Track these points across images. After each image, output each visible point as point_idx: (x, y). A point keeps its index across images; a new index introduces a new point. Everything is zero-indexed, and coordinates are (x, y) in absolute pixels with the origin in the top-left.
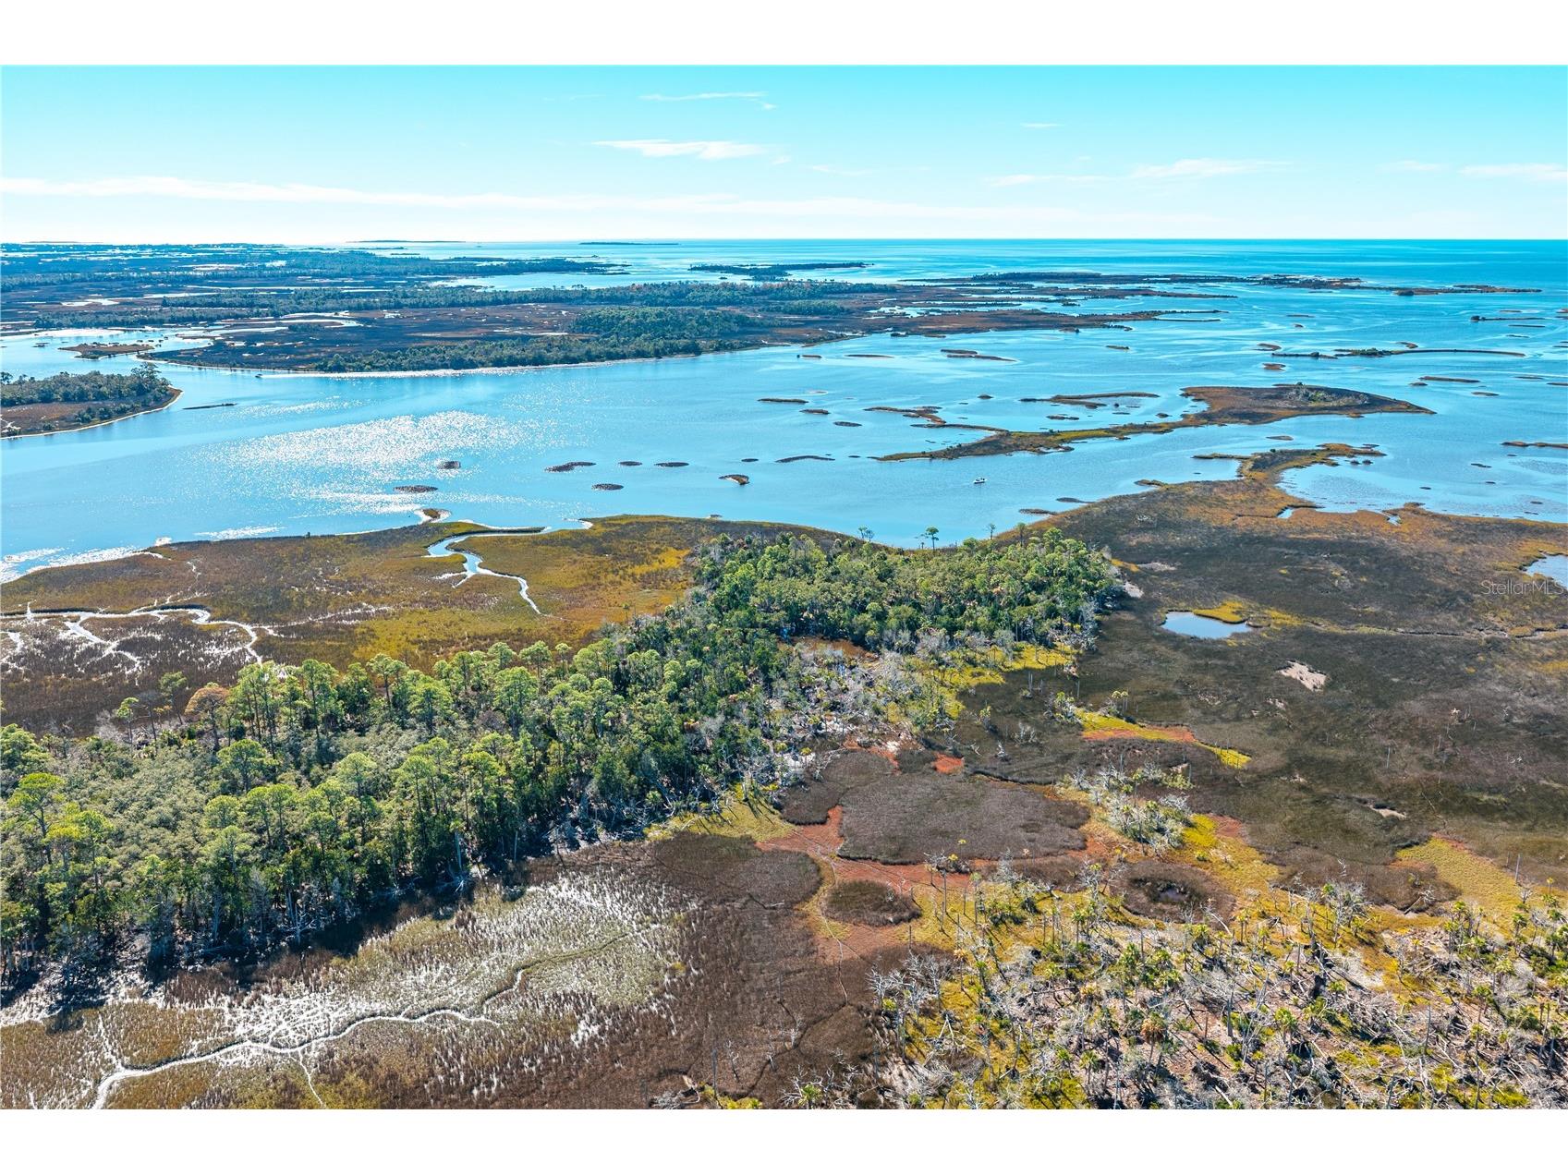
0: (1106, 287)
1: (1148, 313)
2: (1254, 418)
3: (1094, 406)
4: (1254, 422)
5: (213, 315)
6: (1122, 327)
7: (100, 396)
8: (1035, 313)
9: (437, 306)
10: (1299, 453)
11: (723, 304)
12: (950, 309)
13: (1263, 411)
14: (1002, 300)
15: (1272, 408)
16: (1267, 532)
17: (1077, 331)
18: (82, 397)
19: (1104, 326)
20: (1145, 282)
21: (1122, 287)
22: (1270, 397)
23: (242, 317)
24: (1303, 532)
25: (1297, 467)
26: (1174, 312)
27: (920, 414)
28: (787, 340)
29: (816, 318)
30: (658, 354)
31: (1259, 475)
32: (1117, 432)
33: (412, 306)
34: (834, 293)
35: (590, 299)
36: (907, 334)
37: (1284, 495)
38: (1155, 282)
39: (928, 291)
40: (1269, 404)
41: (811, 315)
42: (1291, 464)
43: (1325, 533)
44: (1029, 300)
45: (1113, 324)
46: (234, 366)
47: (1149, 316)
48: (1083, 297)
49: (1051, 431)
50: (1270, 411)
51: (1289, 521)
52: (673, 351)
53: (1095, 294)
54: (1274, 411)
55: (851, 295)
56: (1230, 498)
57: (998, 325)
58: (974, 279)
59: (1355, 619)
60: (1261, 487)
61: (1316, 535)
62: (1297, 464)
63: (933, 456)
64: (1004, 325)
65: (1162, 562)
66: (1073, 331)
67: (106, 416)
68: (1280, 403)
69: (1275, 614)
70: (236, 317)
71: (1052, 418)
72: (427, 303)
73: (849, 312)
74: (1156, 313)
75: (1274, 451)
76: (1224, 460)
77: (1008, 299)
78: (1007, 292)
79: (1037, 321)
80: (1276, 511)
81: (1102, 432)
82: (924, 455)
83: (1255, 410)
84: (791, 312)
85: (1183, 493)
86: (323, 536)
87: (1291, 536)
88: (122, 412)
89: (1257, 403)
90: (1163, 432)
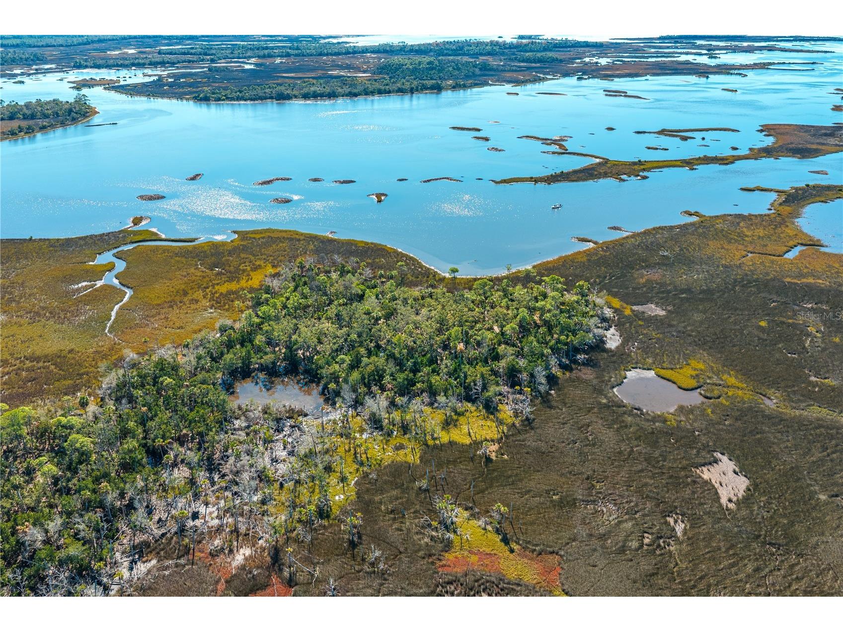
0: (745, 44)
1: (764, 64)
2: (803, 153)
3: (685, 139)
4: (803, 157)
5: (175, 61)
6: (740, 74)
7: (46, 116)
8: (687, 63)
9: (311, 55)
10: (829, 188)
11: (485, 55)
12: (629, 60)
13: (814, 147)
14: (669, 53)
15: (823, 144)
16: (767, 274)
17: (707, 77)
18: (33, 117)
19: (728, 74)
20: (774, 41)
21: (757, 44)
22: (826, 135)
23: (193, 62)
24: (801, 275)
25: (822, 201)
26: (784, 63)
27: (555, 142)
28: (505, 81)
29: (538, 65)
30: (412, 91)
31: (787, 209)
32: (690, 163)
33: (296, 55)
34: (559, 47)
35: (404, 51)
36: (589, 78)
37: (799, 232)
38: (781, 41)
39: (624, 47)
40: (822, 141)
41: (535, 63)
42: (818, 199)
43: (819, 278)
44: (687, 54)
45: (736, 72)
46: (149, 95)
47: (764, 66)
48: (725, 52)
49: (640, 161)
50: (820, 147)
51: (791, 262)
52: (423, 89)
53: (735, 50)
54: (823, 147)
55: (572, 49)
56: (749, 234)
57: (654, 71)
58: (660, 38)
59: (811, 396)
60: (783, 223)
61: (811, 280)
62: (823, 199)
63: (536, 180)
64: (659, 72)
65: (657, 304)
66: (704, 76)
67: (30, 131)
68: (832, 141)
69: (732, 381)
70: (189, 61)
71: (649, 148)
72: (305, 54)
73: (561, 61)
74: (770, 64)
75: (808, 186)
76: (763, 193)
77: (674, 53)
78: (677, 48)
79: (683, 69)
80: (785, 249)
81: (679, 163)
82: (531, 179)
83: (809, 146)
84: (523, 61)
85: (713, 226)
86: (40, 240)
87: (788, 280)
88: (43, 128)
89: (813, 139)
90: (727, 164)
